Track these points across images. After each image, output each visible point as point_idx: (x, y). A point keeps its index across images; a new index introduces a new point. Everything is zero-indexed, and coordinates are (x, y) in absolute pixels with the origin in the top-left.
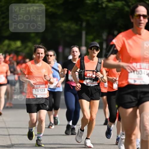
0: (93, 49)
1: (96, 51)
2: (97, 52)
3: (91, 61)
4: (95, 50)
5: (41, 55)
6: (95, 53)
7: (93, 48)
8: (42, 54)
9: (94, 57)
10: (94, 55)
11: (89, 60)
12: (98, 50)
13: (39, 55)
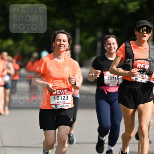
0: (141, 31)
1: (147, 34)
2: (149, 34)
3: (139, 48)
4: (145, 32)
5: (62, 43)
6: (145, 36)
7: (141, 29)
8: (64, 41)
9: (144, 42)
10: (144, 39)
11: (137, 47)
12: (150, 32)
13: (61, 43)
